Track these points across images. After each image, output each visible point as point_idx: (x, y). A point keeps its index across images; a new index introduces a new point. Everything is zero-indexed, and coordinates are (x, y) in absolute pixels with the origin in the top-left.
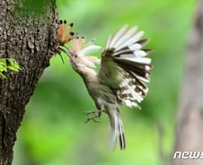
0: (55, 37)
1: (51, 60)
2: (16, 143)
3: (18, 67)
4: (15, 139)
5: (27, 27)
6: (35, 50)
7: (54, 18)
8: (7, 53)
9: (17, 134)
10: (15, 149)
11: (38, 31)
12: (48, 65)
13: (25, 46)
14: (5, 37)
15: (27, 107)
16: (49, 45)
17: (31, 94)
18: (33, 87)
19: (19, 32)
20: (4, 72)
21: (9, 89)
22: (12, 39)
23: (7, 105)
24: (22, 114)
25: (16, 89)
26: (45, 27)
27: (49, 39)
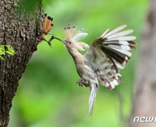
0: (41, 29)
1: (38, 46)
2: (11, 108)
3: (13, 51)
4: (11, 106)
5: (20, 21)
6: (26, 38)
7: (40, 14)
8: (5, 40)
9: (12, 101)
10: (11, 113)
11: (28, 24)
12: (36, 50)
13: (18, 35)
14: (4, 29)
15: (20, 82)
16: (37, 35)
17: (23, 72)
18: (24, 66)
19: (14, 25)
20: (3, 56)
21: (6, 68)
22: (8, 30)
23: (5, 80)
24: (17, 87)
25: (12, 68)
26: (34, 21)
27: (37, 30)
